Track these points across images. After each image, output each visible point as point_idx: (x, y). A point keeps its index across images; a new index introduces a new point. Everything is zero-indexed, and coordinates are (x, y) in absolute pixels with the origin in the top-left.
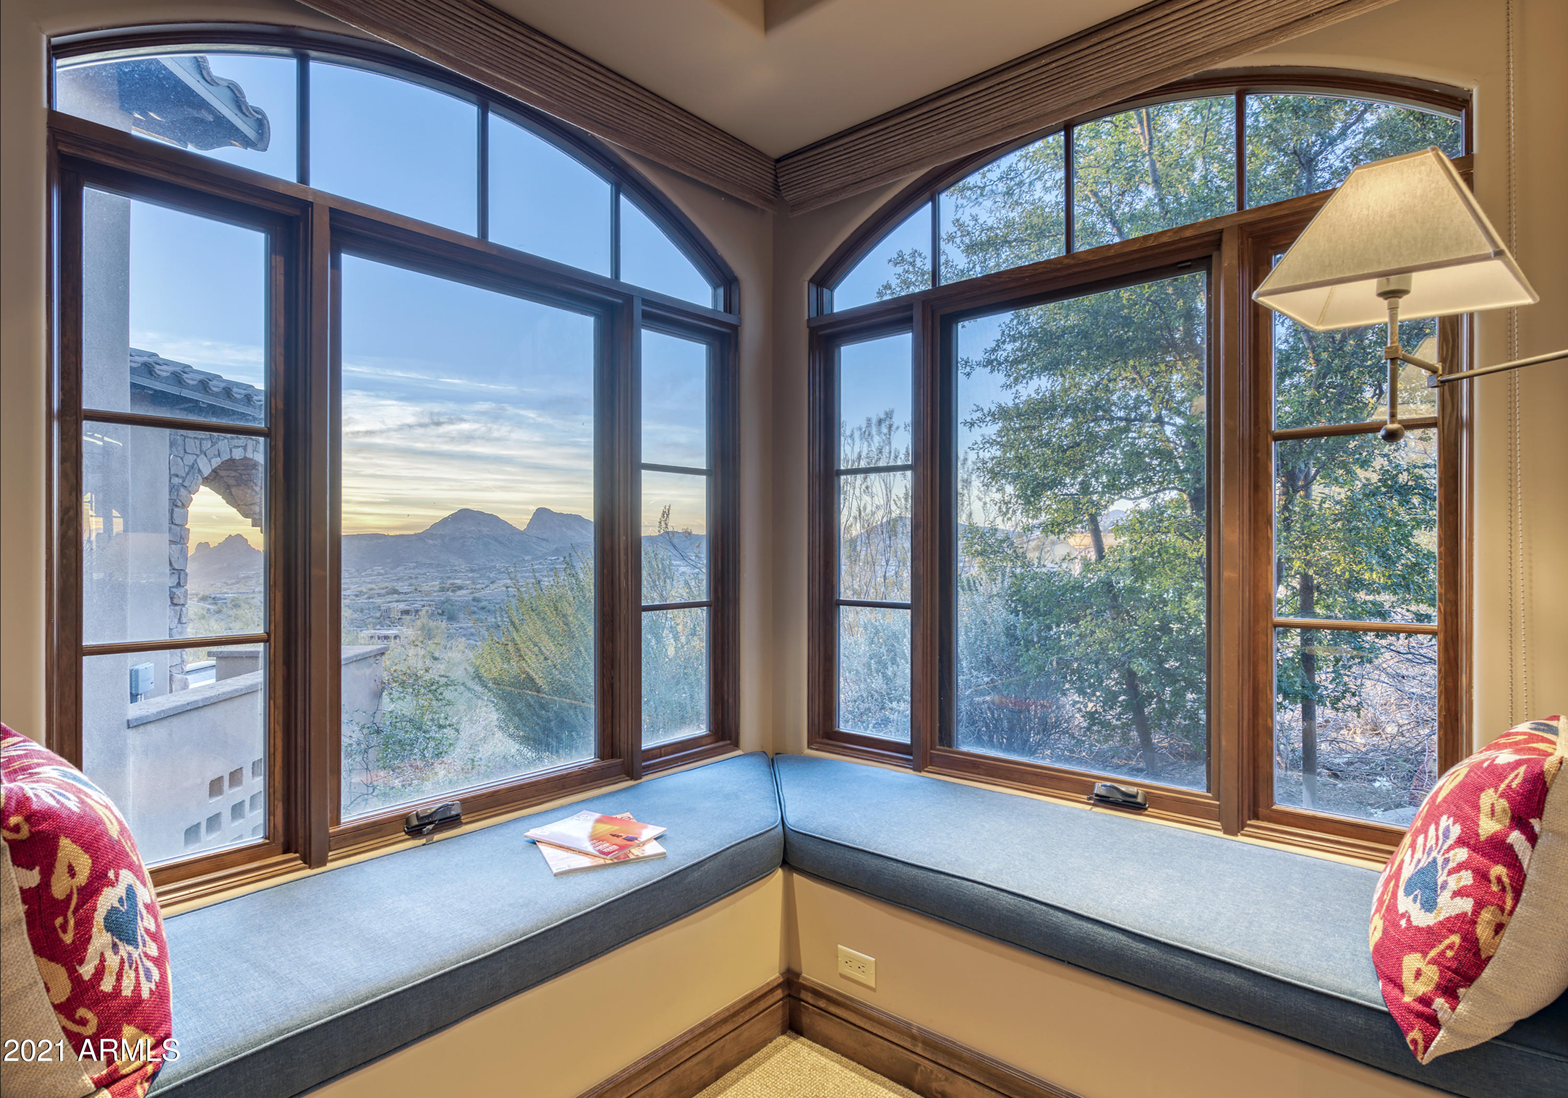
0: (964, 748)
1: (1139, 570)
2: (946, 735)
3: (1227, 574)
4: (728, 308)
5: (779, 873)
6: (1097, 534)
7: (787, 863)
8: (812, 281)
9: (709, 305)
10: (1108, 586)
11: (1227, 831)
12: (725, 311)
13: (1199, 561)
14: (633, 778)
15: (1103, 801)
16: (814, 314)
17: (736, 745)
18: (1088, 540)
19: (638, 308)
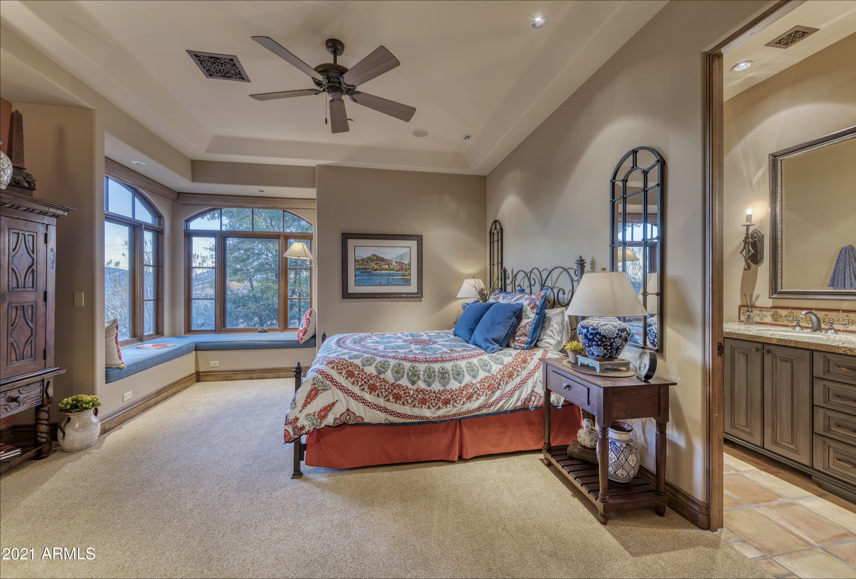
0: (229, 328)
1: (263, 292)
2: (224, 326)
3: (281, 291)
4: (160, 224)
5: (194, 352)
6: (251, 283)
7: (196, 350)
8: (185, 220)
9: (151, 223)
10: (254, 296)
11: (281, 332)
12: (159, 225)
13: (277, 290)
14: (142, 342)
15: (260, 332)
16: (185, 229)
17: (163, 335)
18: (249, 284)
19: (143, 226)
